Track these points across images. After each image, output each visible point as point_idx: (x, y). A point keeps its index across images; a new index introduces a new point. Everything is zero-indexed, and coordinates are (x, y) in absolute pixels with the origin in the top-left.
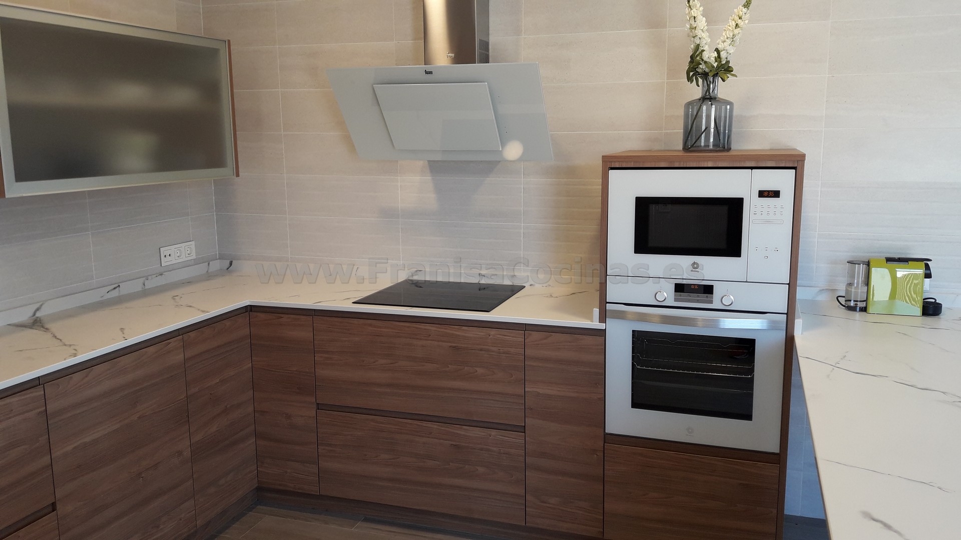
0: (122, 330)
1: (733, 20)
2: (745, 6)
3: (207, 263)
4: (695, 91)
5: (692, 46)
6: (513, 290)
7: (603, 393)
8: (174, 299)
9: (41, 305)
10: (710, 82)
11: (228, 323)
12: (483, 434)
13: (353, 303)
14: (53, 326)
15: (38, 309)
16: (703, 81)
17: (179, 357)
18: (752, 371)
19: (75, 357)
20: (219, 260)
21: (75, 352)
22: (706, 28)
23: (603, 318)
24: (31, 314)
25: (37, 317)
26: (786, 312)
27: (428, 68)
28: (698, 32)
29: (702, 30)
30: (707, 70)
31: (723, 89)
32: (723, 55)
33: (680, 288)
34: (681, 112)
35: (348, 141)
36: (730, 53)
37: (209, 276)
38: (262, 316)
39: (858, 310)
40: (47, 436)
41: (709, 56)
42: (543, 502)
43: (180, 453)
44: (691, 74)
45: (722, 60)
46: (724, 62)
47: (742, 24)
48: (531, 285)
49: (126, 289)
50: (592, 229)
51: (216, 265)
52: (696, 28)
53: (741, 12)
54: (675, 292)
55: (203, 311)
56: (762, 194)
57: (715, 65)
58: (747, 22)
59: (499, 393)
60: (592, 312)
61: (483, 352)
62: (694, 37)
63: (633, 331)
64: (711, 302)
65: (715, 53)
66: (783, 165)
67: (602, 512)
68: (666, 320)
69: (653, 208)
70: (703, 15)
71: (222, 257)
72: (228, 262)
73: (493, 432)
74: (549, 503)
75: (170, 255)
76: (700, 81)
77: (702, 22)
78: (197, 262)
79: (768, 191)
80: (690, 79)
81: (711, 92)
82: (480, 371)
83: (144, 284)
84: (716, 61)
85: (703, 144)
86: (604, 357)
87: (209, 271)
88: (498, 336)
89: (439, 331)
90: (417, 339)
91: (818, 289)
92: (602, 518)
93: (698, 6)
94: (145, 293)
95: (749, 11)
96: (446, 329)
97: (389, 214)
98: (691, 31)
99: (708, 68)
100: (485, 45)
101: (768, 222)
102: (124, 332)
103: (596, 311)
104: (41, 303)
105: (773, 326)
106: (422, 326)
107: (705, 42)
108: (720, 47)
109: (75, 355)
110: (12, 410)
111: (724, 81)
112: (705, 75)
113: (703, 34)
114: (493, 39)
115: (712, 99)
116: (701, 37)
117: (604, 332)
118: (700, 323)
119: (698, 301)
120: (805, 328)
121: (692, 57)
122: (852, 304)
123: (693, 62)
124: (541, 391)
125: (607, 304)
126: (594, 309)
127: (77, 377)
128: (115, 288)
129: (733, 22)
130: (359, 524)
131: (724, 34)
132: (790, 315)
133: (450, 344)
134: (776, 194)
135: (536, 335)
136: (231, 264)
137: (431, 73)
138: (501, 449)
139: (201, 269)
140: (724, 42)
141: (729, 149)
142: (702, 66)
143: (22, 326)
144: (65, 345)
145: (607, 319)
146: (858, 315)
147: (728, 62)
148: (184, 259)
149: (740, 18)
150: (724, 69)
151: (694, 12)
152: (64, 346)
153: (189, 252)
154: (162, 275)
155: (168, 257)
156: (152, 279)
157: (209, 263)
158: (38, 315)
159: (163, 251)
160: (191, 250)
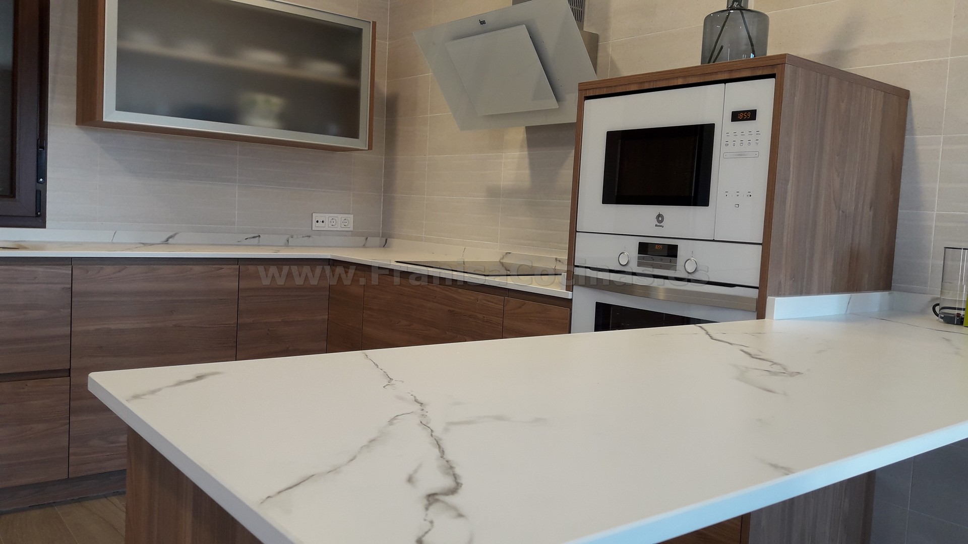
3: (364, 238)
9: (175, 234)
13: (397, 262)
17: (232, 285)
20: (378, 239)
23: (570, 285)
26: (760, 286)
27: (481, 17)
33: (644, 248)
51: (377, 241)
54: (639, 253)
56: (737, 116)
63: (597, 304)
64: (675, 268)
71: (383, 236)
72: (384, 239)
75: (323, 222)
78: (353, 234)
79: (743, 112)
83: (288, 241)
87: (366, 245)
88: (485, 302)
90: (428, 300)
96: (447, 291)
97: (494, 193)
101: (741, 155)
103: (563, 276)
117: (568, 303)
119: (661, 267)
125: (575, 268)
127: (109, 269)
128: (254, 237)
132: (764, 290)
133: (450, 308)
134: (751, 115)
135: (513, 302)
137: (483, 23)
145: (574, 287)
148: (338, 228)
153: (346, 224)
154: (311, 238)
155: (320, 223)
156: (297, 238)
157: (367, 239)
158: (171, 241)
159: (316, 216)
160: (348, 223)
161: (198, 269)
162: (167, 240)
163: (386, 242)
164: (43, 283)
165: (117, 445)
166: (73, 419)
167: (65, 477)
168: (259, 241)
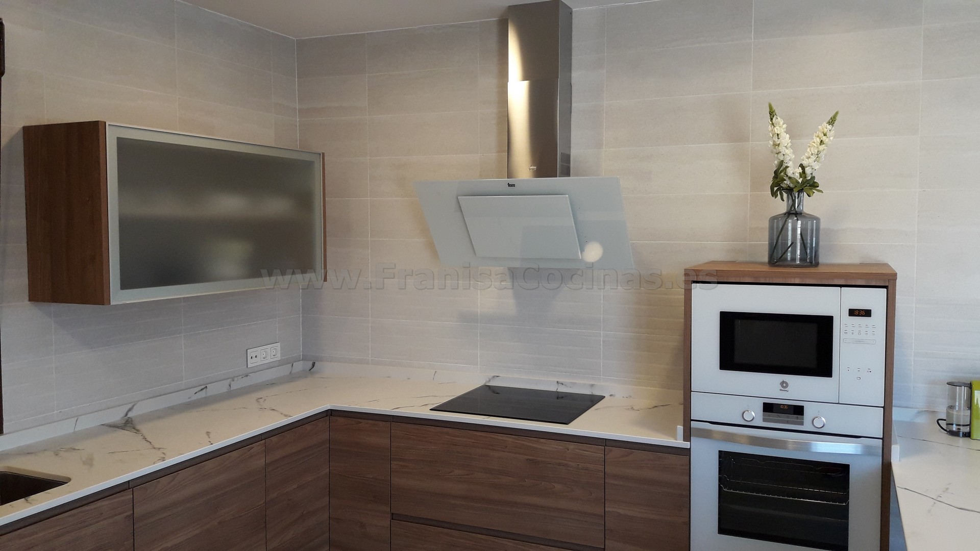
0: (208, 433)
1: (818, 136)
2: (829, 123)
3: (290, 365)
4: (780, 206)
5: (776, 162)
6: (592, 401)
8: (258, 401)
9: (133, 406)
10: (795, 197)
11: (308, 427)
13: (431, 410)
14: (144, 428)
15: (130, 410)
16: (788, 196)
17: (260, 462)
18: (846, 498)
19: (163, 461)
20: (302, 362)
21: (163, 456)
22: (790, 144)
23: (687, 437)
24: (123, 414)
25: (129, 418)
26: (882, 437)
27: (511, 181)
28: (782, 149)
29: (786, 146)
30: (791, 185)
31: (809, 204)
32: (808, 171)
33: (768, 408)
34: (766, 224)
35: (431, 246)
36: (815, 168)
37: (292, 378)
38: (341, 420)
39: (961, 436)
40: (132, 540)
41: (794, 171)
44: (775, 189)
45: (807, 176)
46: (809, 178)
47: (827, 141)
48: (611, 395)
49: (213, 390)
50: (675, 339)
51: (299, 366)
52: (779, 144)
53: (825, 129)
54: (764, 411)
55: (286, 416)
56: (853, 313)
57: (800, 180)
58: (831, 138)
59: (577, 512)
60: (676, 428)
61: (561, 467)
62: (778, 154)
63: (720, 451)
64: (802, 424)
65: (800, 168)
66: (874, 284)
68: (755, 441)
69: (738, 323)
70: (787, 132)
71: (305, 359)
72: (310, 364)
75: (256, 357)
76: (785, 195)
77: (785, 139)
78: (281, 363)
79: (859, 310)
80: (774, 194)
81: (796, 207)
82: (558, 487)
83: (230, 386)
84: (801, 177)
85: (789, 258)
86: (688, 479)
87: (293, 372)
88: (577, 451)
89: (516, 443)
90: (494, 450)
91: (915, 411)
93: (781, 123)
94: (231, 395)
95: (833, 128)
96: (524, 441)
97: (469, 319)
98: (775, 148)
99: (792, 183)
100: (567, 158)
101: (859, 342)
102: (211, 435)
103: (680, 428)
104: (133, 404)
105: (868, 451)
106: (500, 437)
107: (789, 158)
108: (805, 163)
109: (163, 459)
110: (102, 514)
111: (809, 196)
112: (790, 190)
113: (787, 151)
114: (574, 152)
115: (797, 214)
116: (784, 153)
117: (687, 452)
118: (790, 446)
119: (788, 422)
120: (903, 454)
121: (776, 172)
122: (954, 428)
123: (777, 178)
125: (692, 422)
126: (678, 426)
127: (164, 480)
128: (202, 390)
129: (818, 139)
131: (808, 150)
132: (886, 439)
133: (527, 457)
134: (867, 313)
135: (616, 452)
136: (313, 365)
137: (513, 185)
139: (285, 370)
140: (809, 158)
141: (817, 264)
142: (787, 182)
143: (114, 426)
144: (155, 448)
145: (692, 438)
146: (961, 441)
147: (813, 178)
148: (269, 360)
149: (824, 135)
150: (809, 185)
151: (777, 130)
152: (154, 450)
153: (274, 354)
154: (248, 376)
155: (254, 358)
156: (238, 380)
157: (293, 364)
158: (130, 415)
159: (250, 353)
160: (276, 352)
162: (126, 415)
164: (109, 518)
168: (207, 392)
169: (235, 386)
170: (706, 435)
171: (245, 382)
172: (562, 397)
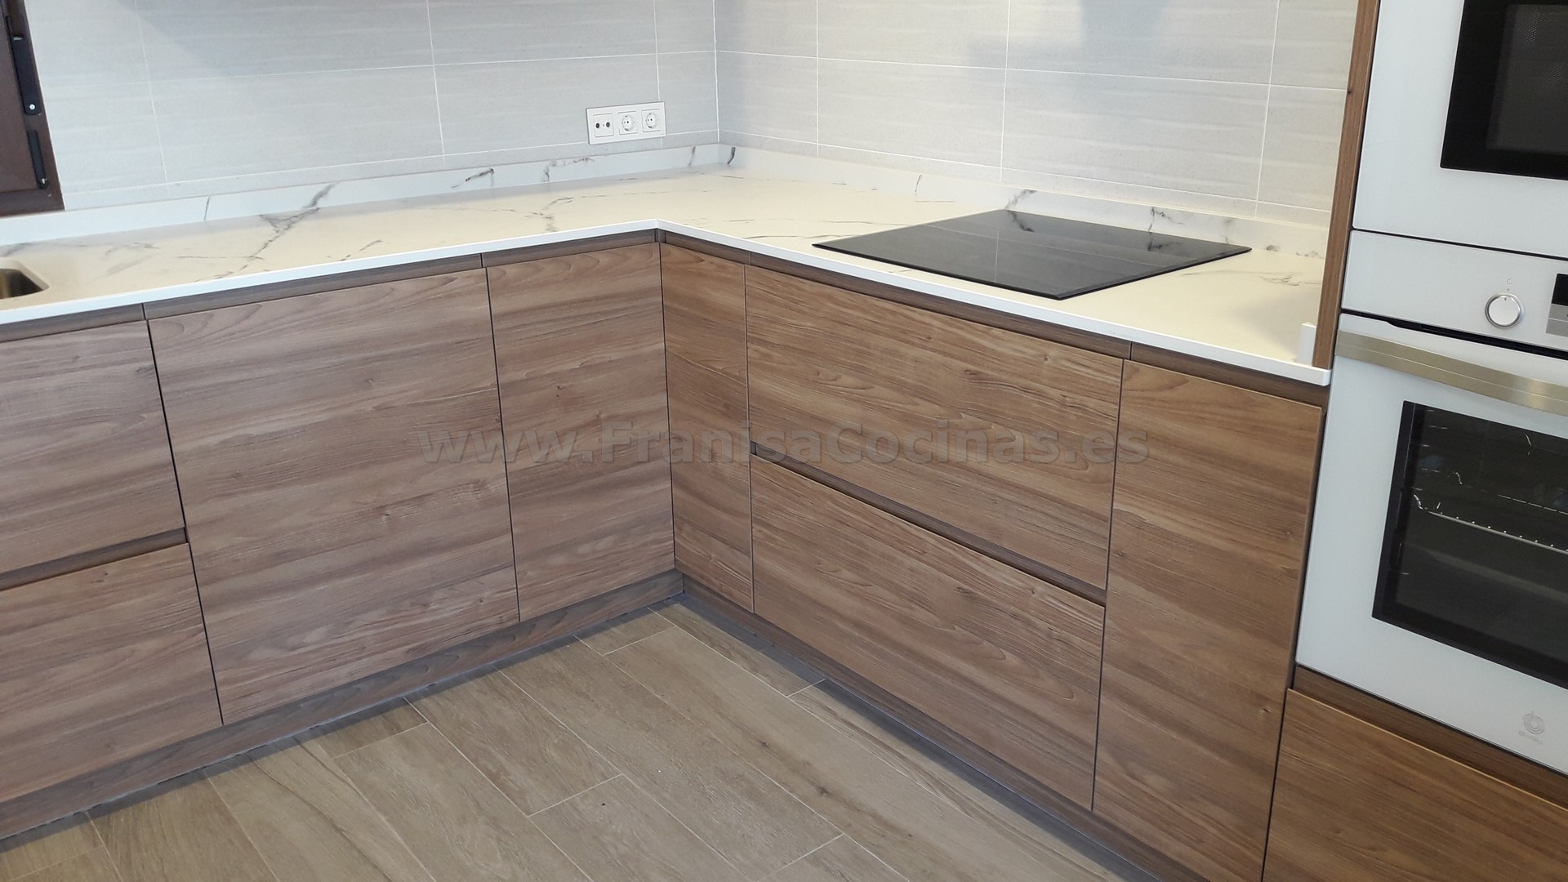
3: (692, 147)
7: (1301, 557)
8: (554, 204)
9: (328, 188)
11: (603, 259)
12: (1021, 584)
13: (817, 244)
17: (477, 309)
20: (717, 145)
23: (1325, 355)
24: (311, 198)
25: (318, 208)
37: (691, 170)
38: (676, 253)
40: (161, 412)
42: (1133, 776)
43: (480, 485)
48: (1267, 249)
49: (504, 177)
51: (711, 154)
54: (1554, 300)
59: (1053, 499)
61: (1030, 397)
63: (1407, 406)
67: (1263, 849)
71: (723, 140)
72: (728, 151)
73: (1040, 586)
74: (1144, 784)
75: (608, 125)
78: (668, 143)
83: (547, 173)
87: (695, 163)
88: (1065, 364)
89: (950, 332)
90: (908, 342)
92: (1261, 862)
103: (1310, 330)
104: (327, 185)
110: (77, 358)
117: (1318, 396)
124: (1148, 518)
125: (1343, 316)
126: (1304, 324)
127: (224, 317)
128: (481, 174)
130: (809, 690)
133: (968, 366)
135: (1148, 375)
138: (1052, 627)
139: (681, 156)
143: (270, 219)
145: (1337, 358)
148: (639, 134)
152: (245, 259)
153: (652, 123)
154: (589, 161)
155: (603, 127)
156: (565, 165)
157: (694, 149)
158: (321, 203)
159: (594, 116)
160: (657, 120)
161: (406, 287)
162: (314, 203)
163: (733, 154)
164: (95, 366)
165: (302, 650)
166: (210, 619)
167: (217, 724)
168: (492, 180)
169: (556, 176)
170: (1377, 354)
171: (585, 171)
172: (1160, 247)
